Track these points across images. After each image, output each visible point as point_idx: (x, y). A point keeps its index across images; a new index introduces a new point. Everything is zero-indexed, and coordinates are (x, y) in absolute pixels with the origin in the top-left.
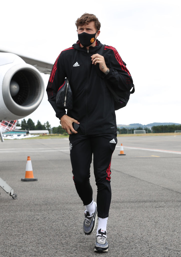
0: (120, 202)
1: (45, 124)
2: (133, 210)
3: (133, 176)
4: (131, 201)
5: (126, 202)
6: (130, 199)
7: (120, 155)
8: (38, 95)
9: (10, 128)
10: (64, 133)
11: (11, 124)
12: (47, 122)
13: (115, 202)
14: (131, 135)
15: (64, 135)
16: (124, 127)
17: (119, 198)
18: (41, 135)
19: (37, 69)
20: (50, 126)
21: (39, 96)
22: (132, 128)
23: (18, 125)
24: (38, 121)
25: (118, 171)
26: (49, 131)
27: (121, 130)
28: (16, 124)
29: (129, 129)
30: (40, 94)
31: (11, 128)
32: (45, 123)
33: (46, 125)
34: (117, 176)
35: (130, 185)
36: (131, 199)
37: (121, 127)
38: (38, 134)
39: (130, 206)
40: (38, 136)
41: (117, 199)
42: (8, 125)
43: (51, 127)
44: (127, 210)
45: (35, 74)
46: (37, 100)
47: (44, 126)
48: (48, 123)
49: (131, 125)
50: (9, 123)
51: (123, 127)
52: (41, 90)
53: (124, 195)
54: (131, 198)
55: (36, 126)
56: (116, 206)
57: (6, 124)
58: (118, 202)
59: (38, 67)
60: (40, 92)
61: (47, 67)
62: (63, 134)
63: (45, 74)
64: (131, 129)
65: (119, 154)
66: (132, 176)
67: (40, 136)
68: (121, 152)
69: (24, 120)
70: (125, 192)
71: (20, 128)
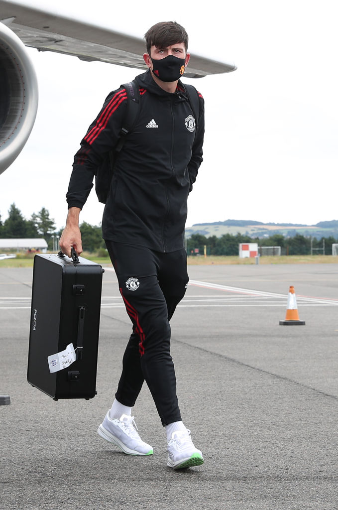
0: (287, 479)
1: (34, 216)
2: (329, 504)
3: (330, 393)
4: (323, 474)
5: (307, 478)
6: (319, 468)
7: (285, 324)
8: (17, 120)
10: (98, 247)
12: (44, 210)
13: (269, 478)
14: (324, 258)
15: (97, 254)
16: (301, 231)
17: (283, 466)
18: (23, 254)
19: (15, 31)
20: (52, 223)
21: (20, 123)
22: (327, 237)
24: (13, 207)
25: (278, 377)
26: (48, 243)
27: (290, 242)
29: (315, 239)
30: (22, 116)
32: (37, 214)
33: (39, 220)
34: (276, 394)
35: (320, 422)
36: (325, 468)
37: (289, 233)
38: (13, 250)
39: (321, 493)
40: (13, 256)
41: (277, 466)
43: (54, 229)
44: (311, 504)
45: (8, 48)
46: (14, 135)
47: (31, 223)
48: (44, 214)
49: (322, 225)
51: (294, 230)
52: (25, 103)
53: (299, 456)
54: (322, 466)
55: (6, 222)
56: (272, 490)
58: (281, 480)
59: (18, 27)
60: (24, 110)
61: (46, 28)
62: (95, 252)
63: (40, 50)
64: (323, 238)
65: (283, 321)
66: (326, 392)
67: (18, 257)
68: (290, 312)
70: (303, 446)
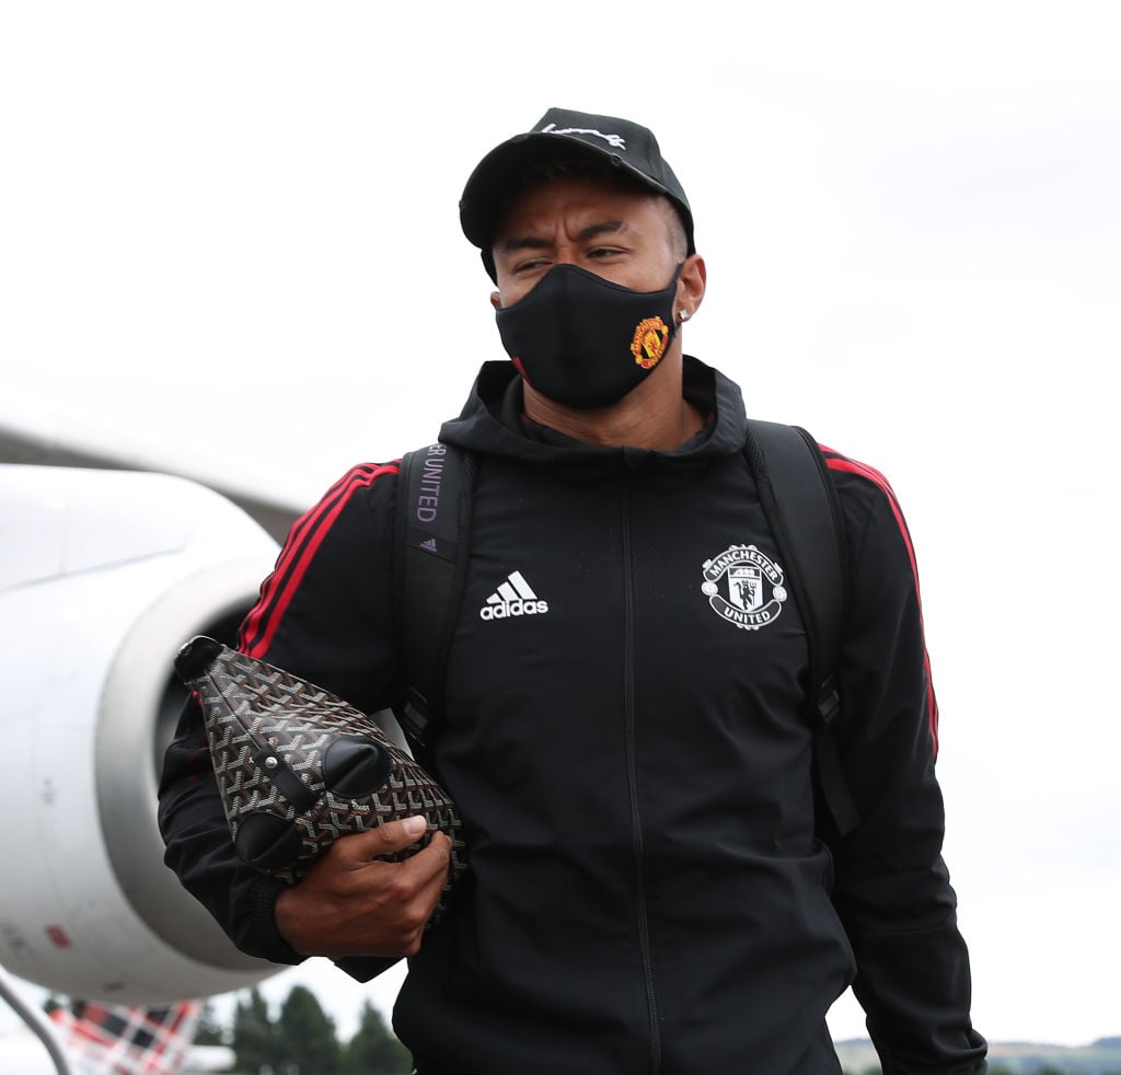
9: (138, 1058)
11: (150, 1027)
23: (207, 1037)
28: (188, 1028)
31: (149, 1055)
42: (130, 1033)
50: (137, 1020)
57: (116, 1027)
69: (256, 997)
71: (221, 1057)
